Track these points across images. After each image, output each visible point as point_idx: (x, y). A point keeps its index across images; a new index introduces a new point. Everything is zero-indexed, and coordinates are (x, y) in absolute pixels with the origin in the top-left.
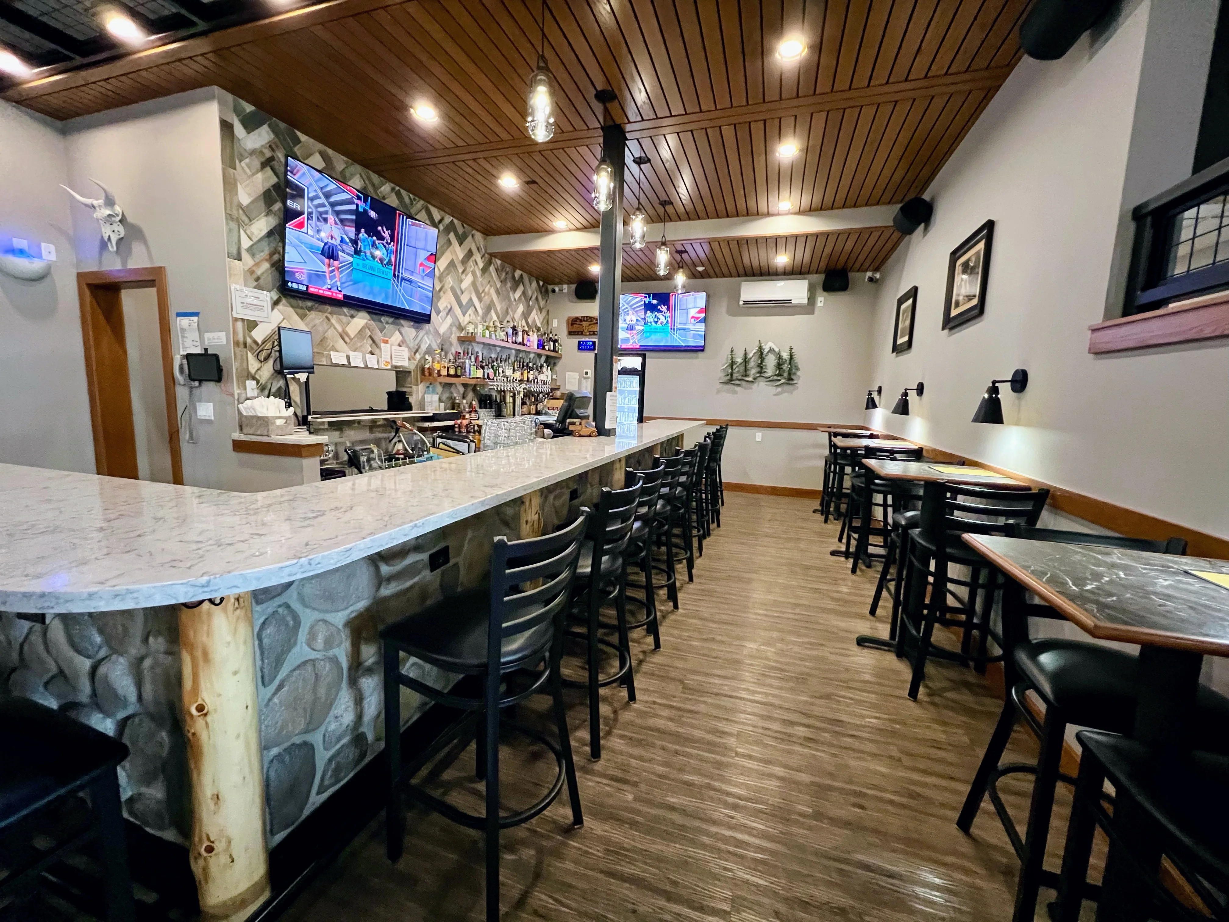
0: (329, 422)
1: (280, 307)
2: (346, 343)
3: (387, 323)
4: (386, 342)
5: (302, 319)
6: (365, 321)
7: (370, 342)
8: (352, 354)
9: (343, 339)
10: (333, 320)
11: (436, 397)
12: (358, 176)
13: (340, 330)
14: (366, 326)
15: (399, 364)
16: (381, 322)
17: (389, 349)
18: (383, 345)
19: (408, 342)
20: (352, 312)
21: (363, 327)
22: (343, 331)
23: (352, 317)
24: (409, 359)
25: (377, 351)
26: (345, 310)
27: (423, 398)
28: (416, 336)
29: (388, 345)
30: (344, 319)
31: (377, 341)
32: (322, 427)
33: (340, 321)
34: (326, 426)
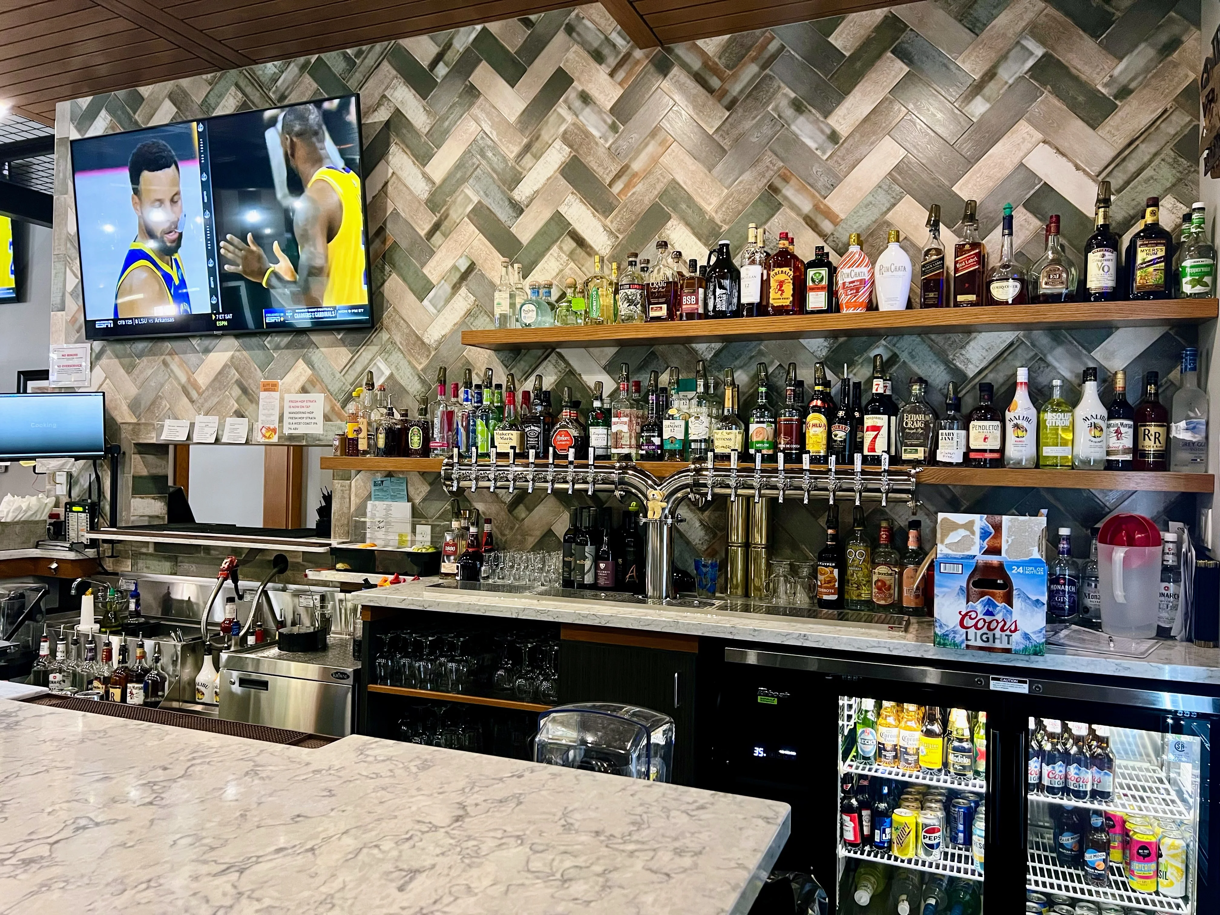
0: (155, 543)
1: (104, 361)
2: (192, 401)
3: (277, 348)
4: (271, 388)
5: (128, 373)
6: (229, 354)
7: (237, 391)
8: (200, 419)
9: (187, 395)
10: (174, 367)
11: (403, 509)
12: (233, 88)
13: (183, 379)
14: (233, 363)
15: (301, 430)
16: (264, 347)
17: (277, 403)
18: (263, 395)
19: (327, 380)
20: (207, 342)
21: (225, 366)
22: (189, 380)
23: (207, 351)
24: (327, 418)
25: (250, 409)
26: (195, 342)
27: (362, 510)
28: (351, 363)
29: (276, 395)
30: (192, 358)
31: (251, 385)
32: (144, 550)
33: (183, 364)
34: (151, 550)
